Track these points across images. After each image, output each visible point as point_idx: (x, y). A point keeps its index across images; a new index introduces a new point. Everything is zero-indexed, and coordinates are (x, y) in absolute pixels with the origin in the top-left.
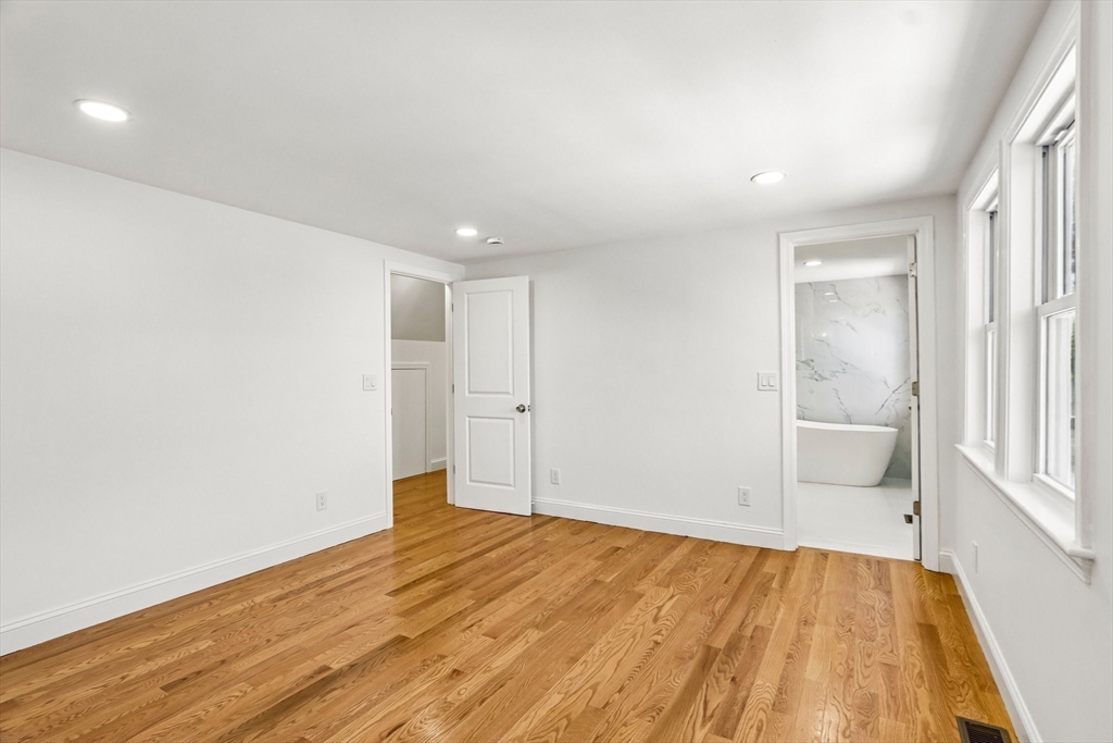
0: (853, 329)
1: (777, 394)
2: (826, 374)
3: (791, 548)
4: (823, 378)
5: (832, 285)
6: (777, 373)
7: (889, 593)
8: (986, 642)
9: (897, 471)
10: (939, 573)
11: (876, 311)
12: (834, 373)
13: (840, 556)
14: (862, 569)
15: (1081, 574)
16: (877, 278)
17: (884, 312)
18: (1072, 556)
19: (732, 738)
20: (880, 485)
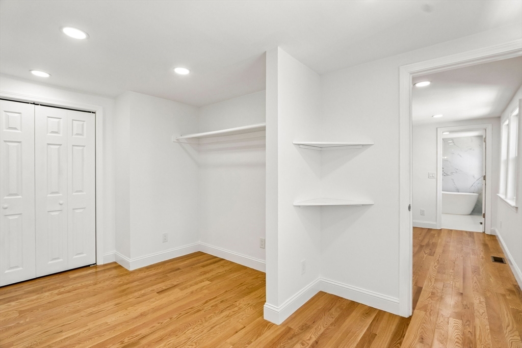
0: (461, 156)
1: (435, 180)
2: (449, 174)
3: (439, 228)
4: (448, 175)
5: (452, 139)
6: (436, 172)
7: (473, 238)
8: (503, 247)
9: (477, 210)
10: (491, 235)
11: (470, 149)
12: (452, 173)
13: (457, 231)
14: (465, 234)
15: (515, 211)
16: (471, 137)
17: (474, 150)
18: (514, 207)
19: (433, 256)
20: (471, 214)
